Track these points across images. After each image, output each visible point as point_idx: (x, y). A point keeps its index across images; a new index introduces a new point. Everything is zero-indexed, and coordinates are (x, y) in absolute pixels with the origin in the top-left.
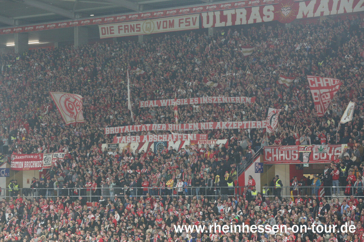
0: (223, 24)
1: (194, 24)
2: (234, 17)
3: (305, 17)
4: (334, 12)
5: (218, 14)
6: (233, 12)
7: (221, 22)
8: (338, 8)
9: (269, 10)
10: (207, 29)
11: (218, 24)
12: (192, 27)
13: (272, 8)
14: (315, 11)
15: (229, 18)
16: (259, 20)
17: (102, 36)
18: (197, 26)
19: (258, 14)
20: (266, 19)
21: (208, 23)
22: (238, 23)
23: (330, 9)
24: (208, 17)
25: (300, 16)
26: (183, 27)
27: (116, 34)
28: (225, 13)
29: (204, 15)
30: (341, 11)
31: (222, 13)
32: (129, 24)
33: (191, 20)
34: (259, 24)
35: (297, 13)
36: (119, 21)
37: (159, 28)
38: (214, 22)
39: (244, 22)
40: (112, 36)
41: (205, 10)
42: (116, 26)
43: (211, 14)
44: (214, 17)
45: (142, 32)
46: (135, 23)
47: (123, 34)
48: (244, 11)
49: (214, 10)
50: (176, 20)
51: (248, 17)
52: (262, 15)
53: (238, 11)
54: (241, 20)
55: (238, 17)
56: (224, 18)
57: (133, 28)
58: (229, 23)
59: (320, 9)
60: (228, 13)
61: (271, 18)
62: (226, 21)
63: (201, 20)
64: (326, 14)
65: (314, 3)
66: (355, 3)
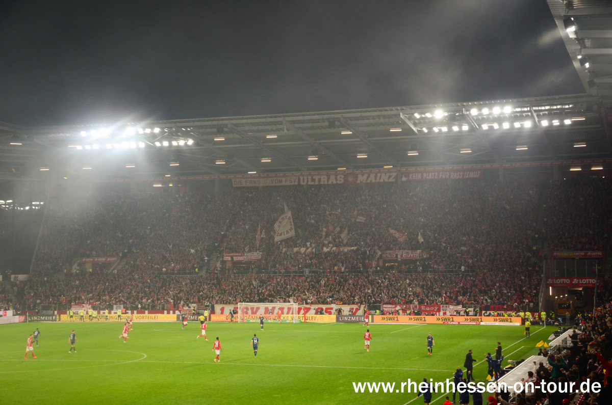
0: (313, 183)
1: (295, 182)
2: (320, 180)
3: (361, 182)
4: (378, 181)
5: (310, 178)
6: (319, 177)
7: (312, 181)
8: (380, 179)
9: (340, 178)
10: (303, 185)
11: (310, 183)
12: (293, 183)
13: (342, 177)
14: (367, 180)
15: (317, 180)
16: (335, 182)
17: (234, 186)
18: (296, 183)
19: (334, 179)
20: (339, 182)
21: (304, 182)
22: (322, 183)
23: (376, 179)
24: (304, 179)
25: (358, 182)
26: (288, 183)
27: (244, 185)
28: (314, 177)
29: (301, 178)
30: (382, 181)
31: (312, 177)
32: (253, 180)
33: (293, 180)
34: (335, 184)
35: (357, 180)
37: (272, 183)
38: (308, 182)
39: (326, 183)
40: (241, 186)
41: (302, 175)
42: (244, 181)
43: (305, 178)
44: (308, 179)
45: (261, 185)
46: (257, 179)
47: (248, 185)
48: (326, 177)
49: (307, 175)
50: (284, 179)
51: (328, 180)
52: (337, 180)
53: (322, 177)
54: (324, 181)
55: (322, 180)
56: (313, 180)
57: (255, 182)
58: (317, 183)
59: (370, 179)
60: (316, 178)
61: (342, 182)
62: (315, 181)
63: (299, 180)
64: (374, 181)
65: (366, 175)
66: (389, 177)
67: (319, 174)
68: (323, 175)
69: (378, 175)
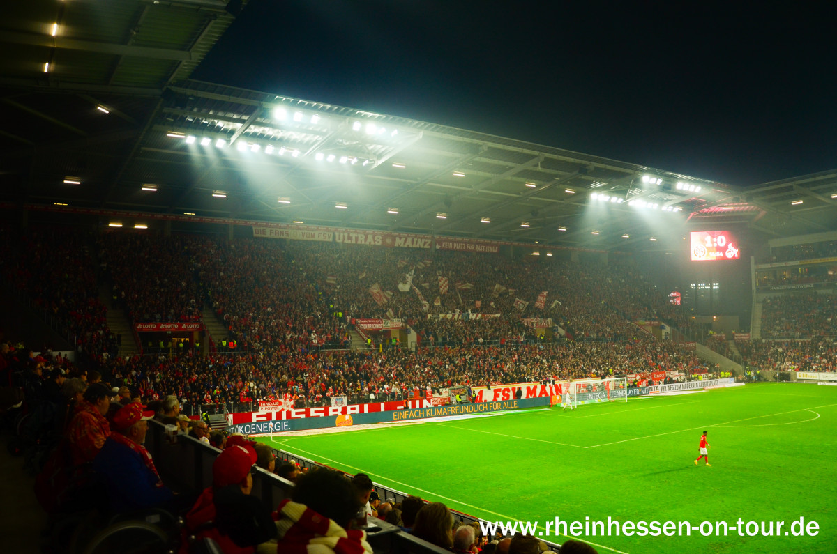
0: (349, 241)
1: (329, 238)
2: (357, 239)
3: (400, 246)
4: (414, 246)
5: (346, 235)
6: (356, 235)
7: (348, 239)
8: (416, 244)
9: (378, 239)
10: (338, 243)
11: (346, 241)
12: (327, 240)
13: (381, 238)
14: (405, 243)
15: (354, 238)
16: (373, 243)
18: (331, 240)
19: (372, 239)
20: (377, 243)
21: (339, 239)
22: (359, 242)
23: (412, 244)
24: (340, 236)
25: (396, 245)
26: (321, 239)
27: (268, 235)
28: (351, 235)
29: (337, 234)
30: (418, 246)
31: (349, 234)
32: (279, 230)
33: (327, 236)
34: (373, 245)
35: (395, 243)
36: (270, 227)
37: (303, 236)
38: (344, 239)
39: (363, 243)
40: (265, 236)
41: (337, 230)
42: (268, 230)
43: (341, 234)
44: (344, 236)
45: (289, 237)
46: (285, 230)
47: (273, 236)
48: (364, 237)
49: (344, 232)
50: (317, 233)
51: (366, 240)
52: (374, 241)
53: (360, 236)
54: (361, 241)
55: (360, 239)
56: (350, 238)
57: (282, 233)
58: (354, 242)
59: (407, 243)
60: (353, 236)
61: (380, 243)
62: (351, 240)
63: (334, 236)
64: (411, 246)
65: (403, 239)
66: (425, 243)
67: (356, 232)
68: (361, 233)
69: (415, 240)
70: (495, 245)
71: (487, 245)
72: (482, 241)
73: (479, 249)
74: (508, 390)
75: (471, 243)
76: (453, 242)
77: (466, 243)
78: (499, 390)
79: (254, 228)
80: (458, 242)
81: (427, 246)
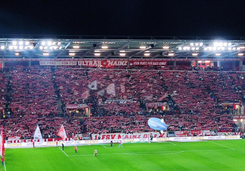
0: (85, 65)
2: (88, 63)
3: (110, 65)
4: (118, 65)
5: (83, 62)
6: (88, 62)
9: (99, 62)
10: (80, 66)
12: (74, 65)
13: (101, 62)
16: (96, 65)
17: (40, 64)
18: (76, 64)
19: (96, 63)
20: (98, 65)
21: (80, 64)
22: (90, 65)
26: (71, 64)
27: (46, 64)
29: (79, 62)
30: (120, 65)
32: (51, 62)
33: (74, 63)
35: (108, 64)
38: (82, 64)
39: (92, 65)
41: (79, 60)
42: (46, 62)
43: (81, 62)
45: (56, 65)
47: (49, 65)
50: (69, 62)
51: (93, 63)
53: (90, 62)
55: (90, 63)
56: (85, 63)
57: (53, 63)
58: (87, 65)
59: (114, 64)
60: (87, 62)
61: (100, 65)
63: (77, 63)
64: (116, 65)
65: (112, 62)
66: (124, 63)
67: (88, 60)
69: (119, 62)
70: (165, 61)
71: (159, 61)
72: (156, 60)
73: (155, 64)
74: (109, 136)
75: (150, 61)
76: (140, 61)
77: (147, 61)
78: (105, 135)
79: (40, 62)
80: (143, 61)
81: (125, 65)
